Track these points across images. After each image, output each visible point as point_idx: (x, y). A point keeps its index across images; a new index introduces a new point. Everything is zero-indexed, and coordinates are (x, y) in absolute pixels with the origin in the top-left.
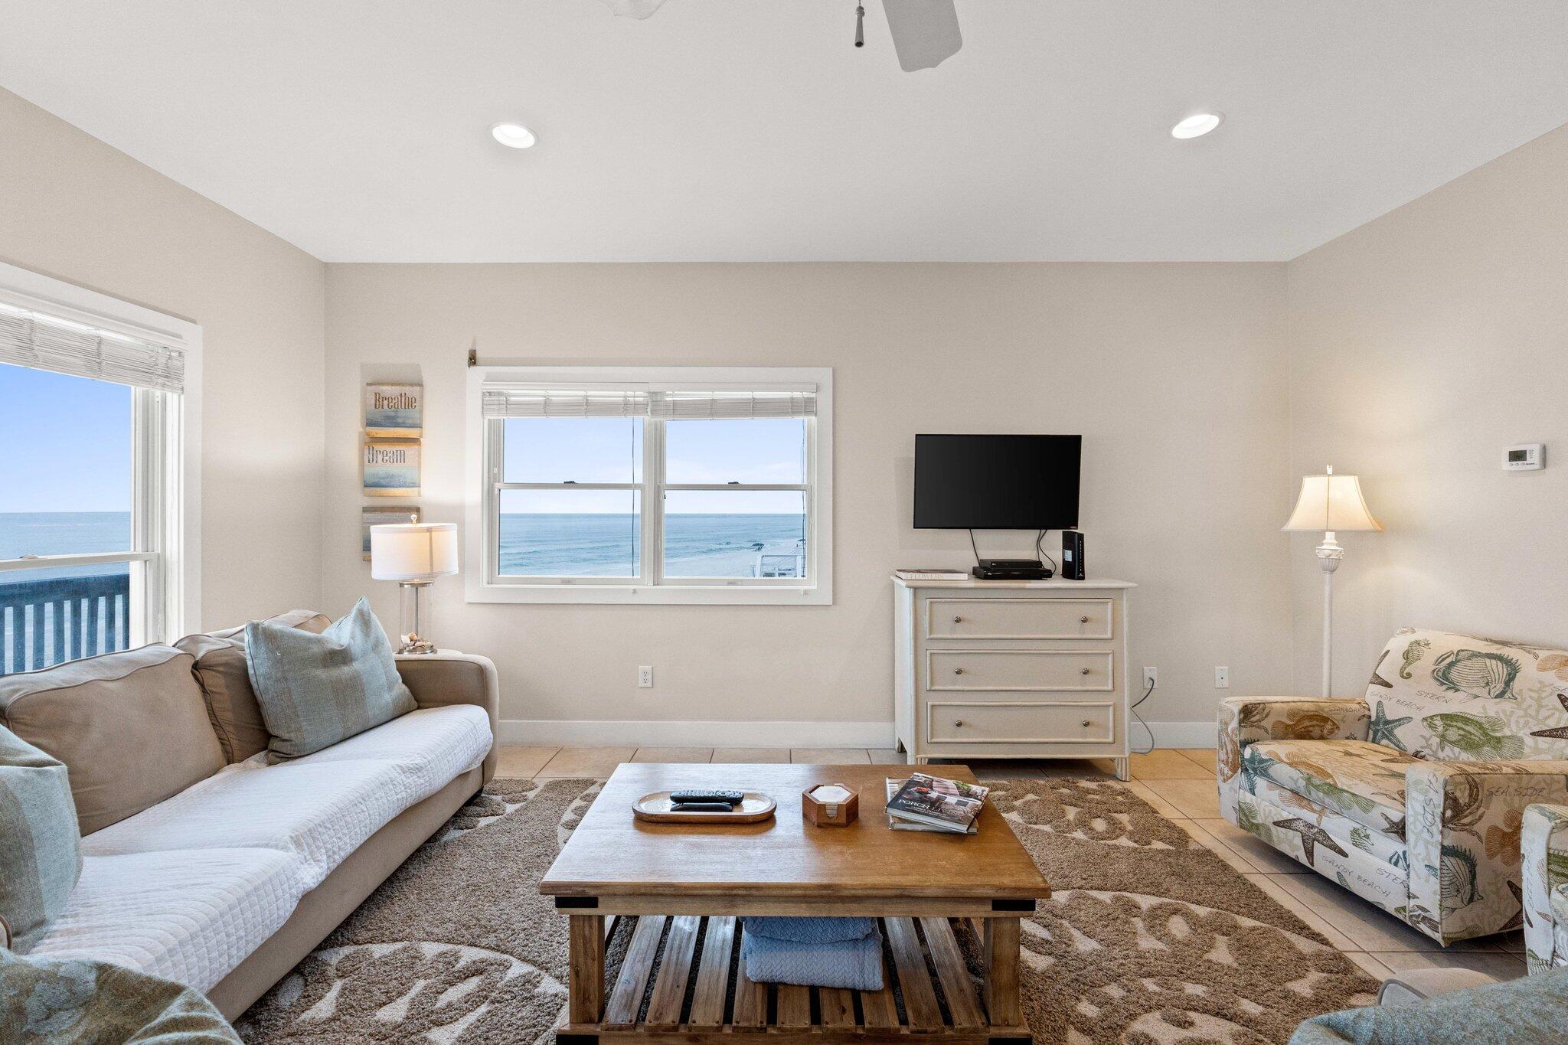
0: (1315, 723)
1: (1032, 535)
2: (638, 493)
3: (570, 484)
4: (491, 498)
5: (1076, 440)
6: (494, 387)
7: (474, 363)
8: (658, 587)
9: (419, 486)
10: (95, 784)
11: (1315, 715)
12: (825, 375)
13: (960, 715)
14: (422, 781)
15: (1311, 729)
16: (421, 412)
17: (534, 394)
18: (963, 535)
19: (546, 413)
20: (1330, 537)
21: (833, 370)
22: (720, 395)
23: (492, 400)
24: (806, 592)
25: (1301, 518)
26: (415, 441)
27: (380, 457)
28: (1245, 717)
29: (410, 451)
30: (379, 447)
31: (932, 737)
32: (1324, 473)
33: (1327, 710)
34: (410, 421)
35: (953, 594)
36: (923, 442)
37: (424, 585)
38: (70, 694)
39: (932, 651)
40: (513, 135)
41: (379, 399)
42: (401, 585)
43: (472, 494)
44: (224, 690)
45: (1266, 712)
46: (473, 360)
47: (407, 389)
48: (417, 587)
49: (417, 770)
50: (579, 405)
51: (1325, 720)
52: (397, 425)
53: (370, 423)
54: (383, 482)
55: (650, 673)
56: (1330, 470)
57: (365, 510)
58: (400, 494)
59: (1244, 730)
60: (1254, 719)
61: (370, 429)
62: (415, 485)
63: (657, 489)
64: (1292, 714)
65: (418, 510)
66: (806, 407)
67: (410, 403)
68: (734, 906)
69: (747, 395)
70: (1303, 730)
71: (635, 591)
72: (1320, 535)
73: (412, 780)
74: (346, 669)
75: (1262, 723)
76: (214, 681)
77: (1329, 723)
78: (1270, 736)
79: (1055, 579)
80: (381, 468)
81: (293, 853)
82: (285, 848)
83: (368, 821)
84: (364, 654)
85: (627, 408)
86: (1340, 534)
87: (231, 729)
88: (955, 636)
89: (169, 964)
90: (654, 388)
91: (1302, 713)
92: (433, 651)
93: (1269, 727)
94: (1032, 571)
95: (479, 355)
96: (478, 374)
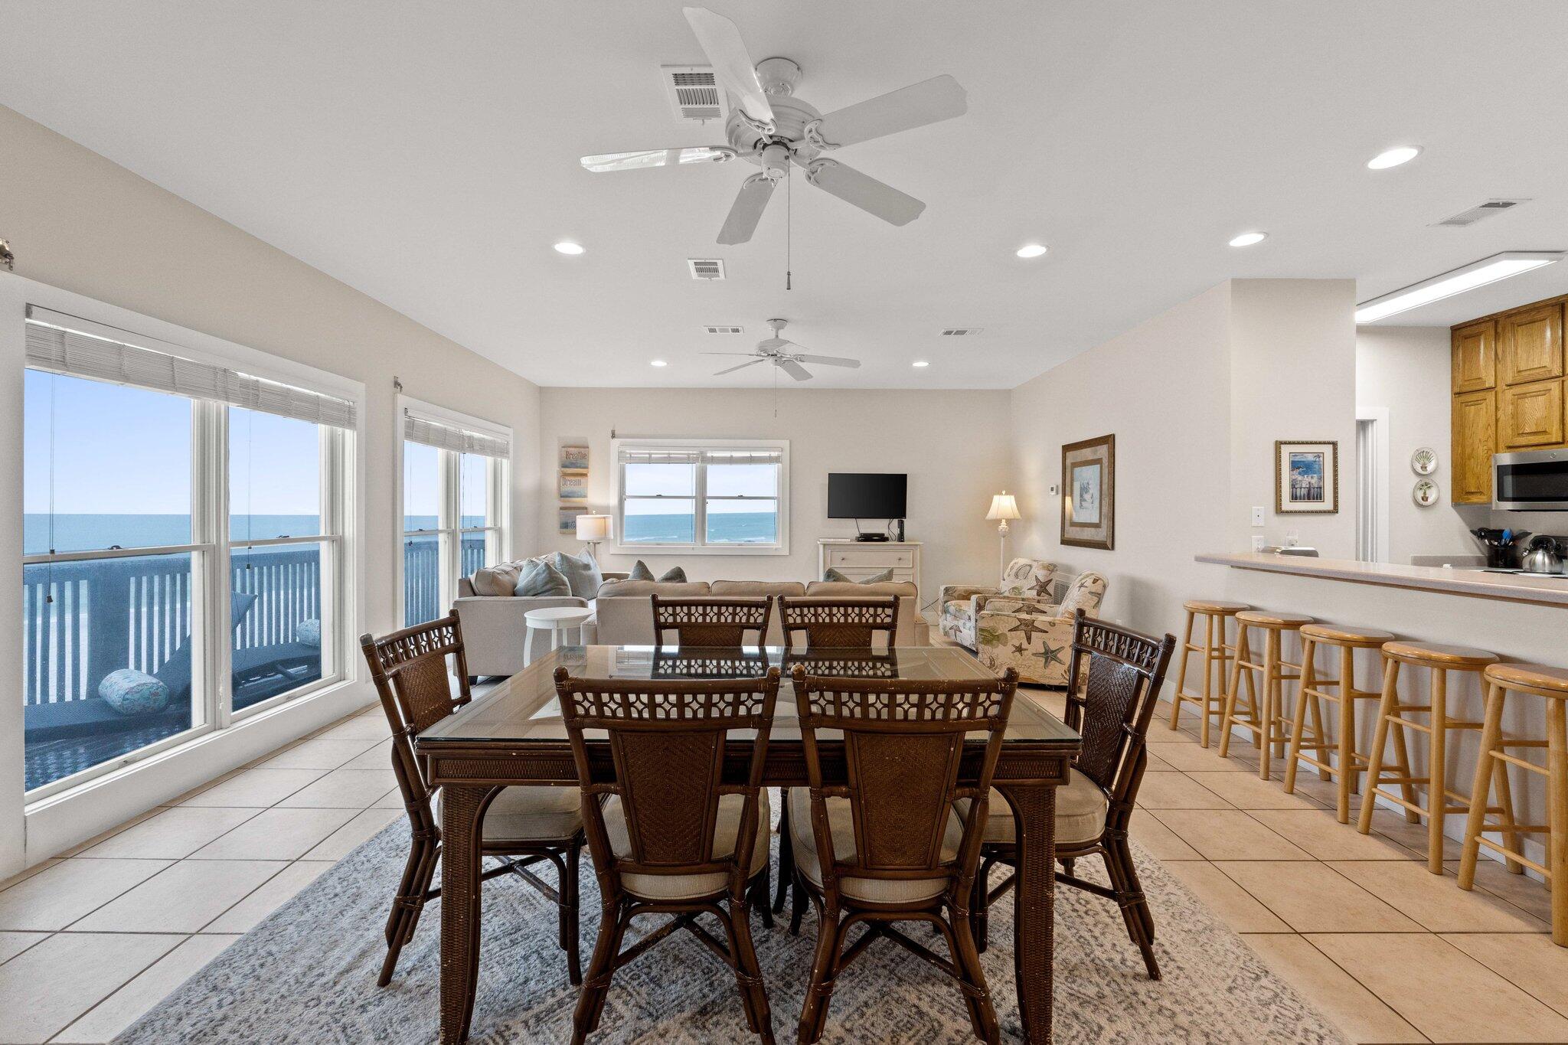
1: (886, 521)
2: (694, 500)
3: (661, 497)
4: (620, 503)
5: (905, 476)
6: (623, 449)
7: (615, 437)
8: (704, 546)
9: (587, 497)
12: (786, 444)
16: (588, 461)
17: (643, 453)
18: (851, 522)
20: (1004, 522)
21: (790, 442)
23: (623, 458)
24: (776, 549)
25: (993, 513)
26: (585, 475)
27: (569, 483)
29: (583, 480)
30: (568, 478)
32: (1001, 494)
34: (583, 465)
35: (841, 547)
36: (832, 477)
37: (599, 543)
41: (568, 454)
42: (589, 543)
43: (613, 501)
46: (613, 436)
47: (582, 450)
48: (595, 544)
52: (577, 467)
53: (564, 466)
54: (569, 495)
56: (1004, 492)
57: (561, 509)
58: (577, 501)
61: (563, 469)
62: (585, 496)
63: (702, 499)
65: (586, 508)
66: (776, 460)
67: (585, 456)
69: (747, 453)
71: (693, 548)
72: (999, 521)
79: (893, 542)
80: (568, 488)
85: (688, 460)
88: (842, 566)
90: (703, 449)
94: (882, 538)
95: (616, 432)
96: (616, 442)
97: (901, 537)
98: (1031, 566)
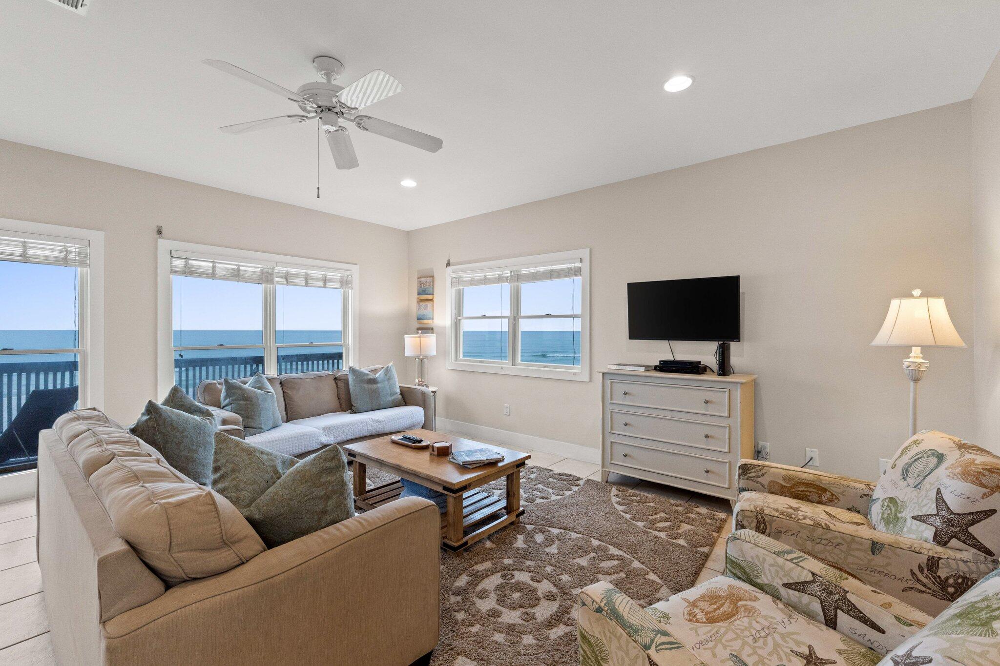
0: (811, 489)
3: (484, 317)
4: (456, 325)
5: (735, 279)
6: (456, 275)
7: (449, 265)
8: (515, 367)
9: (433, 319)
10: (299, 406)
11: (812, 484)
12: (585, 253)
13: (627, 451)
14: (380, 426)
15: (808, 493)
16: (433, 288)
17: (468, 277)
18: (663, 345)
19: (471, 285)
20: (916, 352)
21: (591, 249)
22: (538, 269)
23: (457, 281)
24: (575, 374)
26: (431, 300)
27: (422, 307)
28: (743, 472)
29: (429, 304)
30: (422, 303)
31: (611, 460)
33: (825, 482)
34: (430, 292)
35: (628, 378)
36: (631, 288)
37: (423, 359)
38: (296, 381)
39: (613, 411)
40: (409, 183)
41: (421, 283)
44: (343, 388)
45: (761, 473)
46: (448, 264)
47: (430, 279)
48: (421, 360)
49: (379, 422)
50: (481, 280)
51: (824, 490)
52: (426, 294)
53: (419, 294)
54: (422, 317)
55: (509, 408)
56: (917, 293)
57: (418, 329)
58: (428, 322)
59: (742, 481)
60: (751, 475)
61: (419, 296)
62: (431, 318)
63: (515, 319)
64: (787, 478)
65: (432, 329)
66: (576, 272)
67: (430, 285)
68: (382, 467)
69: (548, 268)
70: (800, 492)
71: (502, 368)
72: (906, 350)
73: (375, 424)
74: (375, 385)
75: (759, 480)
76: (341, 384)
77: (827, 492)
78: (767, 490)
79: (709, 374)
80: (423, 312)
81: (321, 431)
82: (320, 430)
83: (352, 432)
84: (383, 381)
85: (500, 279)
86: (926, 350)
87: (344, 401)
88: (625, 403)
89: (275, 443)
91: (797, 480)
92: (427, 387)
93: (766, 484)
94: (694, 368)
95: (450, 261)
96: (450, 269)
97: (724, 368)
98: (940, 458)
